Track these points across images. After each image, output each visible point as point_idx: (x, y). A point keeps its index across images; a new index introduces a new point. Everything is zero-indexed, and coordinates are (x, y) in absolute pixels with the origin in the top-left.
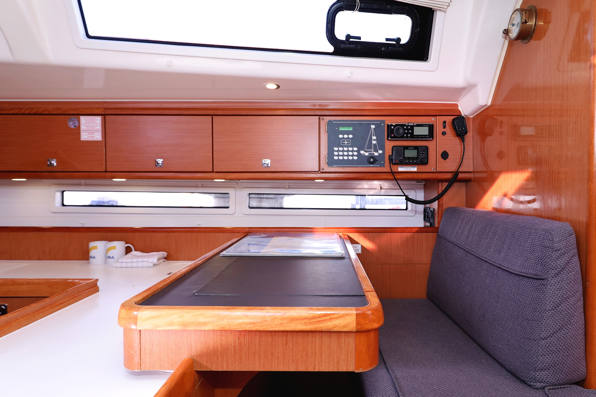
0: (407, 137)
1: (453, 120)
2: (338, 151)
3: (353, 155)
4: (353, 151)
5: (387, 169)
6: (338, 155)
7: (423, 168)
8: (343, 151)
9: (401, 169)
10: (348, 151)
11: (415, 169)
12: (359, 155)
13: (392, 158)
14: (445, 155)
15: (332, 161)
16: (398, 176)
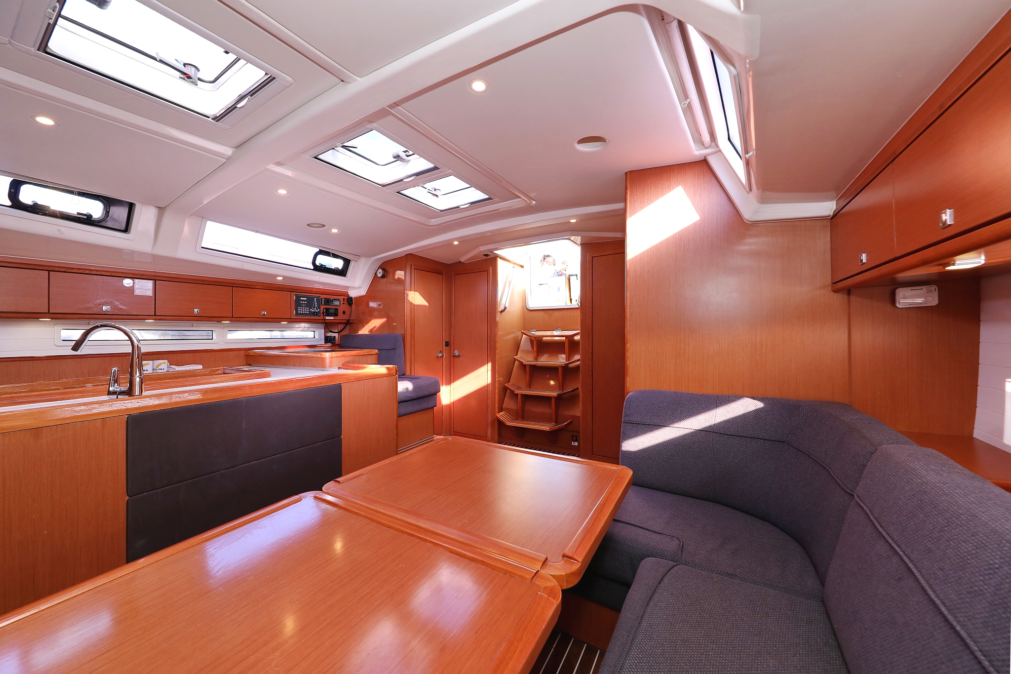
0: (330, 304)
1: (348, 298)
2: (300, 309)
3: (307, 311)
4: (307, 309)
5: (321, 317)
6: (300, 311)
7: (336, 318)
8: (302, 309)
9: (327, 318)
10: (305, 309)
11: (333, 318)
12: (310, 311)
13: (323, 313)
14: (344, 313)
15: (297, 314)
16: (326, 321)
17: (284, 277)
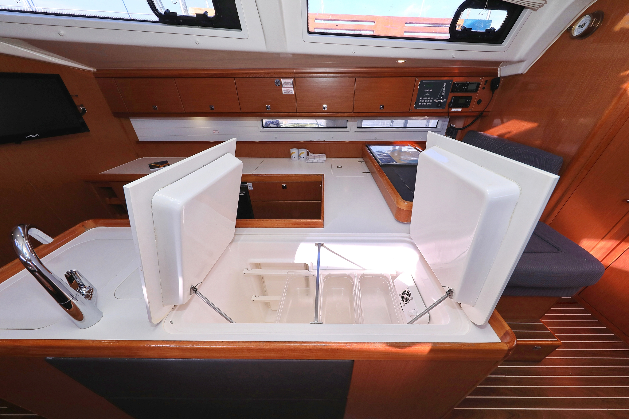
0: (463, 91)
1: (493, 79)
2: (422, 100)
3: (429, 102)
4: (430, 100)
5: (446, 110)
6: (422, 102)
7: (466, 110)
9: (452, 110)
10: (427, 100)
11: (460, 110)
12: (433, 102)
13: (450, 103)
14: (479, 102)
15: (417, 106)
16: (451, 114)
17: (407, 60)
